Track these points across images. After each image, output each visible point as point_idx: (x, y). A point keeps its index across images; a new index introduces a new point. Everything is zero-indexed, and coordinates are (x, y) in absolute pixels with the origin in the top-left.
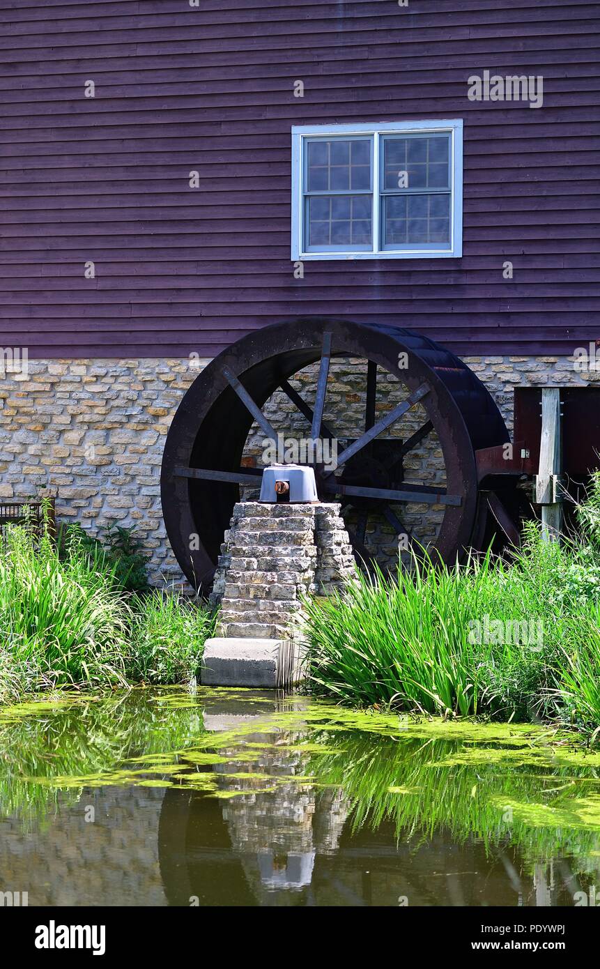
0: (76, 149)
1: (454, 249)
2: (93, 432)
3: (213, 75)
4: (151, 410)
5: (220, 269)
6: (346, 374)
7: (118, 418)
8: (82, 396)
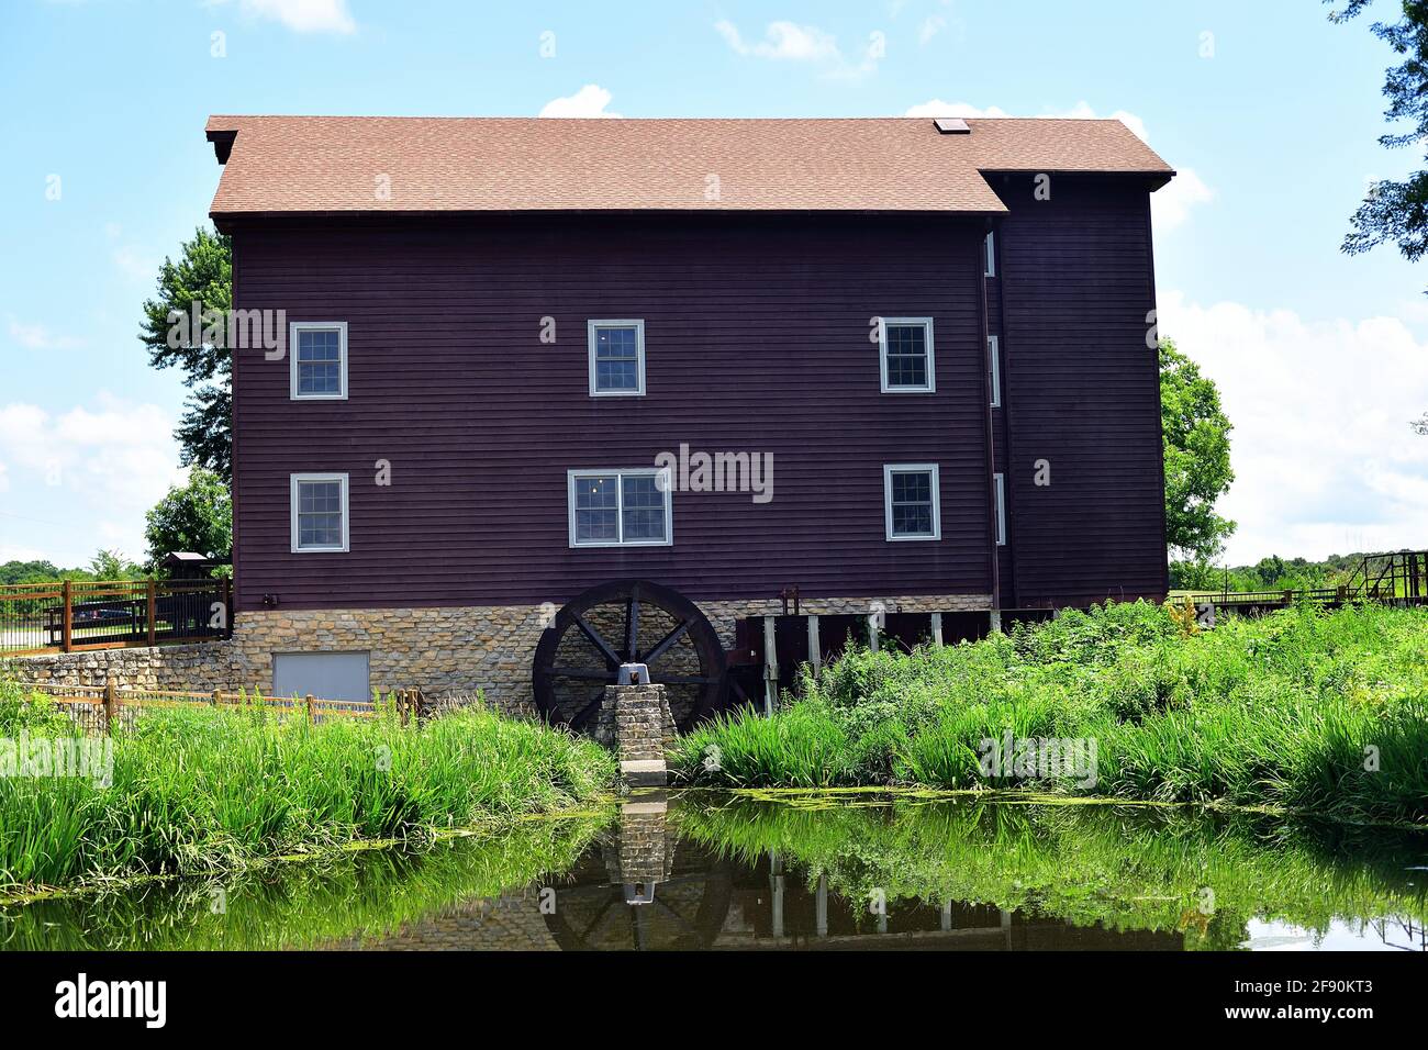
0: (428, 481)
1: (668, 541)
2: (442, 652)
3: (516, 439)
4: (482, 637)
5: (523, 553)
6: (606, 613)
7: (460, 643)
8: (436, 630)
